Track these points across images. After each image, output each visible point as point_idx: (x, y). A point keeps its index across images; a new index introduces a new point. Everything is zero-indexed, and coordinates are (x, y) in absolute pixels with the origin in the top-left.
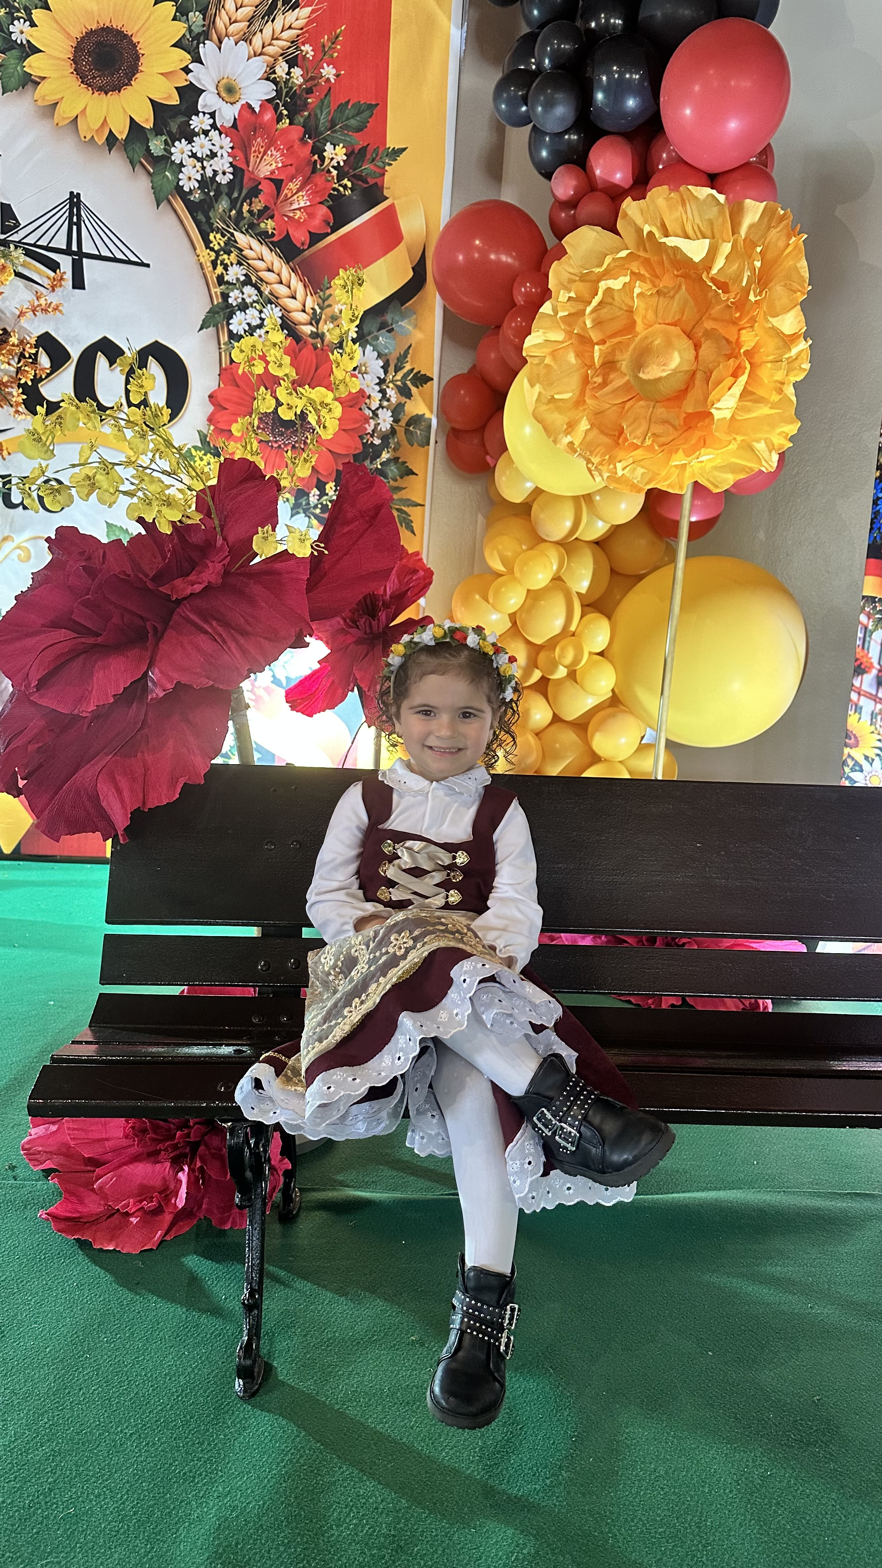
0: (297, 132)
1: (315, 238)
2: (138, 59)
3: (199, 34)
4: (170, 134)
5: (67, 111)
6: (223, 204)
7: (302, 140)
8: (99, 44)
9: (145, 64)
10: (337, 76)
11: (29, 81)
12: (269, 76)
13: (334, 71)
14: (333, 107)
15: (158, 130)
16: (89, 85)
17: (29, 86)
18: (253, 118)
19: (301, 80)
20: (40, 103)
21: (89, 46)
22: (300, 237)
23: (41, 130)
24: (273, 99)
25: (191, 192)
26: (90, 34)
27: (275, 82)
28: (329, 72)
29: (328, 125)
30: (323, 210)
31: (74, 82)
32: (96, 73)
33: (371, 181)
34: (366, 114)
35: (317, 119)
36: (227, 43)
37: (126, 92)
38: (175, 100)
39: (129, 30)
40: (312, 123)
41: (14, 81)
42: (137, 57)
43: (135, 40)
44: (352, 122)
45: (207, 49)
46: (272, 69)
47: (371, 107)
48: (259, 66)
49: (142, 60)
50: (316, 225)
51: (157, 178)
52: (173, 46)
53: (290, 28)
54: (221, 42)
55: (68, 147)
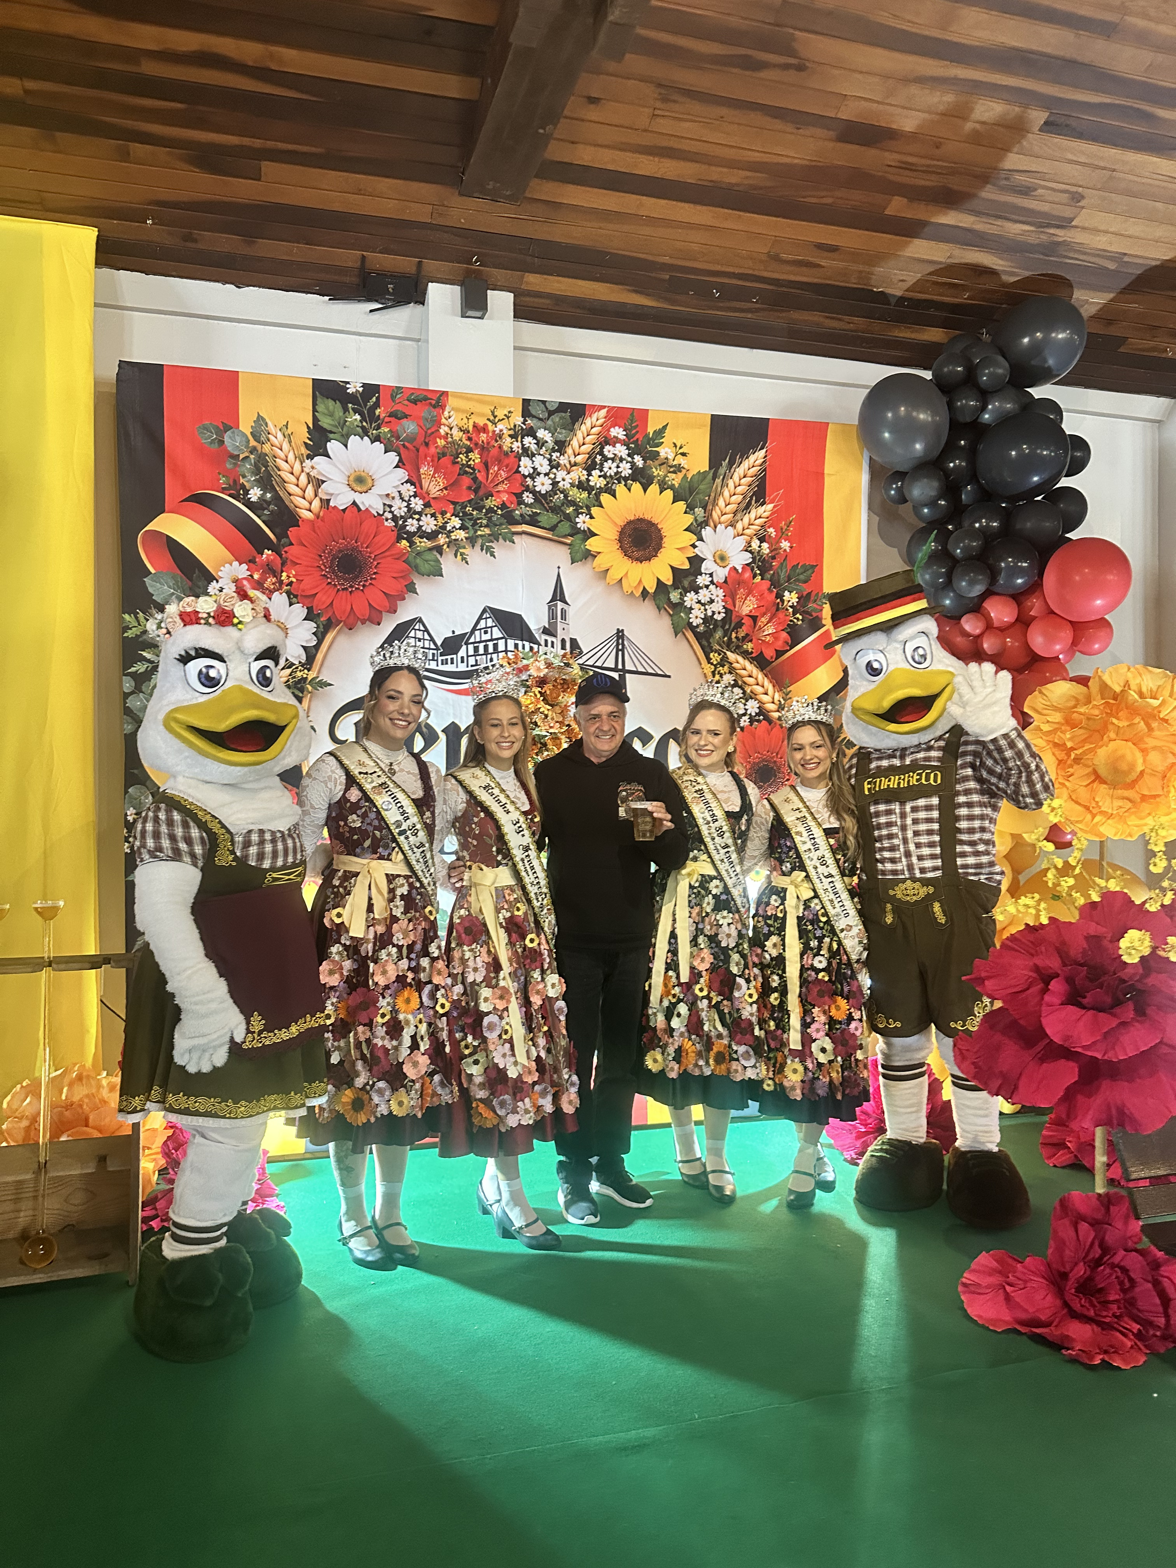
0: (767, 584)
1: (779, 653)
2: (662, 539)
3: (702, 523)
4: (684, 588)
5: (615, 575)
6: (719, 634)
7: (769, 589)
8: (635, 529)
9: (666, 542)
10: (791, 547)
11: (589, 555)
12: (747, 549)
13: (789, 544)
14: (789, 568)
15: (675, 586)
16: (630, 557)
17: (590, 558)
18: (738, 576)
19: (768, 551)
20: (596, 570)
21: (628, 531)
22: (769, 653)
23: (599, 588)
24: (750, 563)
25: (698, 626)
26: (630, 523)
27: (750, 552)
28: (785, 545)
29: (786, 579)
30: (784, 635)
31: (619, 554)
32: (635, 549)
33: (815, 615)
34: (810, 571)
35: (779, 576)
36: (720, 528)
37: (654, 561)
38: (686, 566)
39: (655, 521)
40: (776, 577)
41: (579, 556)
42: (661, 538)
43: (659, 526)
44: (802, 577)
45: (707, 532)
46: (749, 544)
47: (813, 567)
48: (741, 542)
49: (664, 540)
50: (779, 645)
51: (675, 618)
52: (685, 530)
53: (760, 517)
54: (716, 527)
55: (616, 599)
